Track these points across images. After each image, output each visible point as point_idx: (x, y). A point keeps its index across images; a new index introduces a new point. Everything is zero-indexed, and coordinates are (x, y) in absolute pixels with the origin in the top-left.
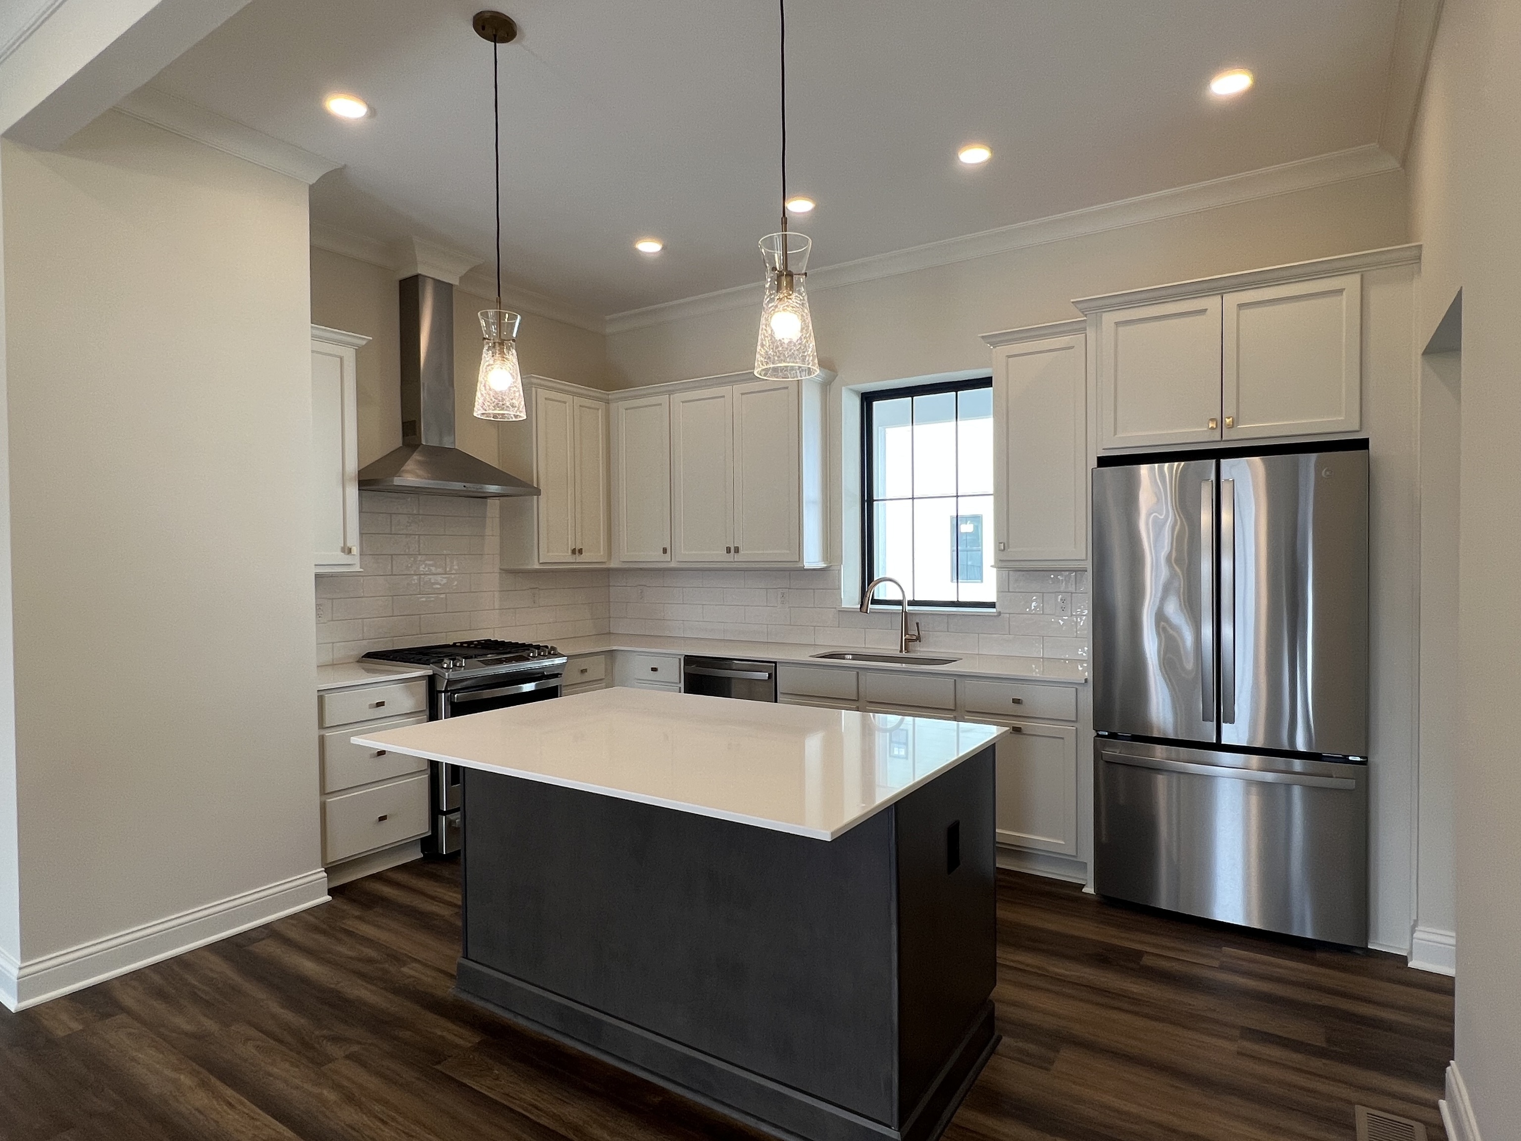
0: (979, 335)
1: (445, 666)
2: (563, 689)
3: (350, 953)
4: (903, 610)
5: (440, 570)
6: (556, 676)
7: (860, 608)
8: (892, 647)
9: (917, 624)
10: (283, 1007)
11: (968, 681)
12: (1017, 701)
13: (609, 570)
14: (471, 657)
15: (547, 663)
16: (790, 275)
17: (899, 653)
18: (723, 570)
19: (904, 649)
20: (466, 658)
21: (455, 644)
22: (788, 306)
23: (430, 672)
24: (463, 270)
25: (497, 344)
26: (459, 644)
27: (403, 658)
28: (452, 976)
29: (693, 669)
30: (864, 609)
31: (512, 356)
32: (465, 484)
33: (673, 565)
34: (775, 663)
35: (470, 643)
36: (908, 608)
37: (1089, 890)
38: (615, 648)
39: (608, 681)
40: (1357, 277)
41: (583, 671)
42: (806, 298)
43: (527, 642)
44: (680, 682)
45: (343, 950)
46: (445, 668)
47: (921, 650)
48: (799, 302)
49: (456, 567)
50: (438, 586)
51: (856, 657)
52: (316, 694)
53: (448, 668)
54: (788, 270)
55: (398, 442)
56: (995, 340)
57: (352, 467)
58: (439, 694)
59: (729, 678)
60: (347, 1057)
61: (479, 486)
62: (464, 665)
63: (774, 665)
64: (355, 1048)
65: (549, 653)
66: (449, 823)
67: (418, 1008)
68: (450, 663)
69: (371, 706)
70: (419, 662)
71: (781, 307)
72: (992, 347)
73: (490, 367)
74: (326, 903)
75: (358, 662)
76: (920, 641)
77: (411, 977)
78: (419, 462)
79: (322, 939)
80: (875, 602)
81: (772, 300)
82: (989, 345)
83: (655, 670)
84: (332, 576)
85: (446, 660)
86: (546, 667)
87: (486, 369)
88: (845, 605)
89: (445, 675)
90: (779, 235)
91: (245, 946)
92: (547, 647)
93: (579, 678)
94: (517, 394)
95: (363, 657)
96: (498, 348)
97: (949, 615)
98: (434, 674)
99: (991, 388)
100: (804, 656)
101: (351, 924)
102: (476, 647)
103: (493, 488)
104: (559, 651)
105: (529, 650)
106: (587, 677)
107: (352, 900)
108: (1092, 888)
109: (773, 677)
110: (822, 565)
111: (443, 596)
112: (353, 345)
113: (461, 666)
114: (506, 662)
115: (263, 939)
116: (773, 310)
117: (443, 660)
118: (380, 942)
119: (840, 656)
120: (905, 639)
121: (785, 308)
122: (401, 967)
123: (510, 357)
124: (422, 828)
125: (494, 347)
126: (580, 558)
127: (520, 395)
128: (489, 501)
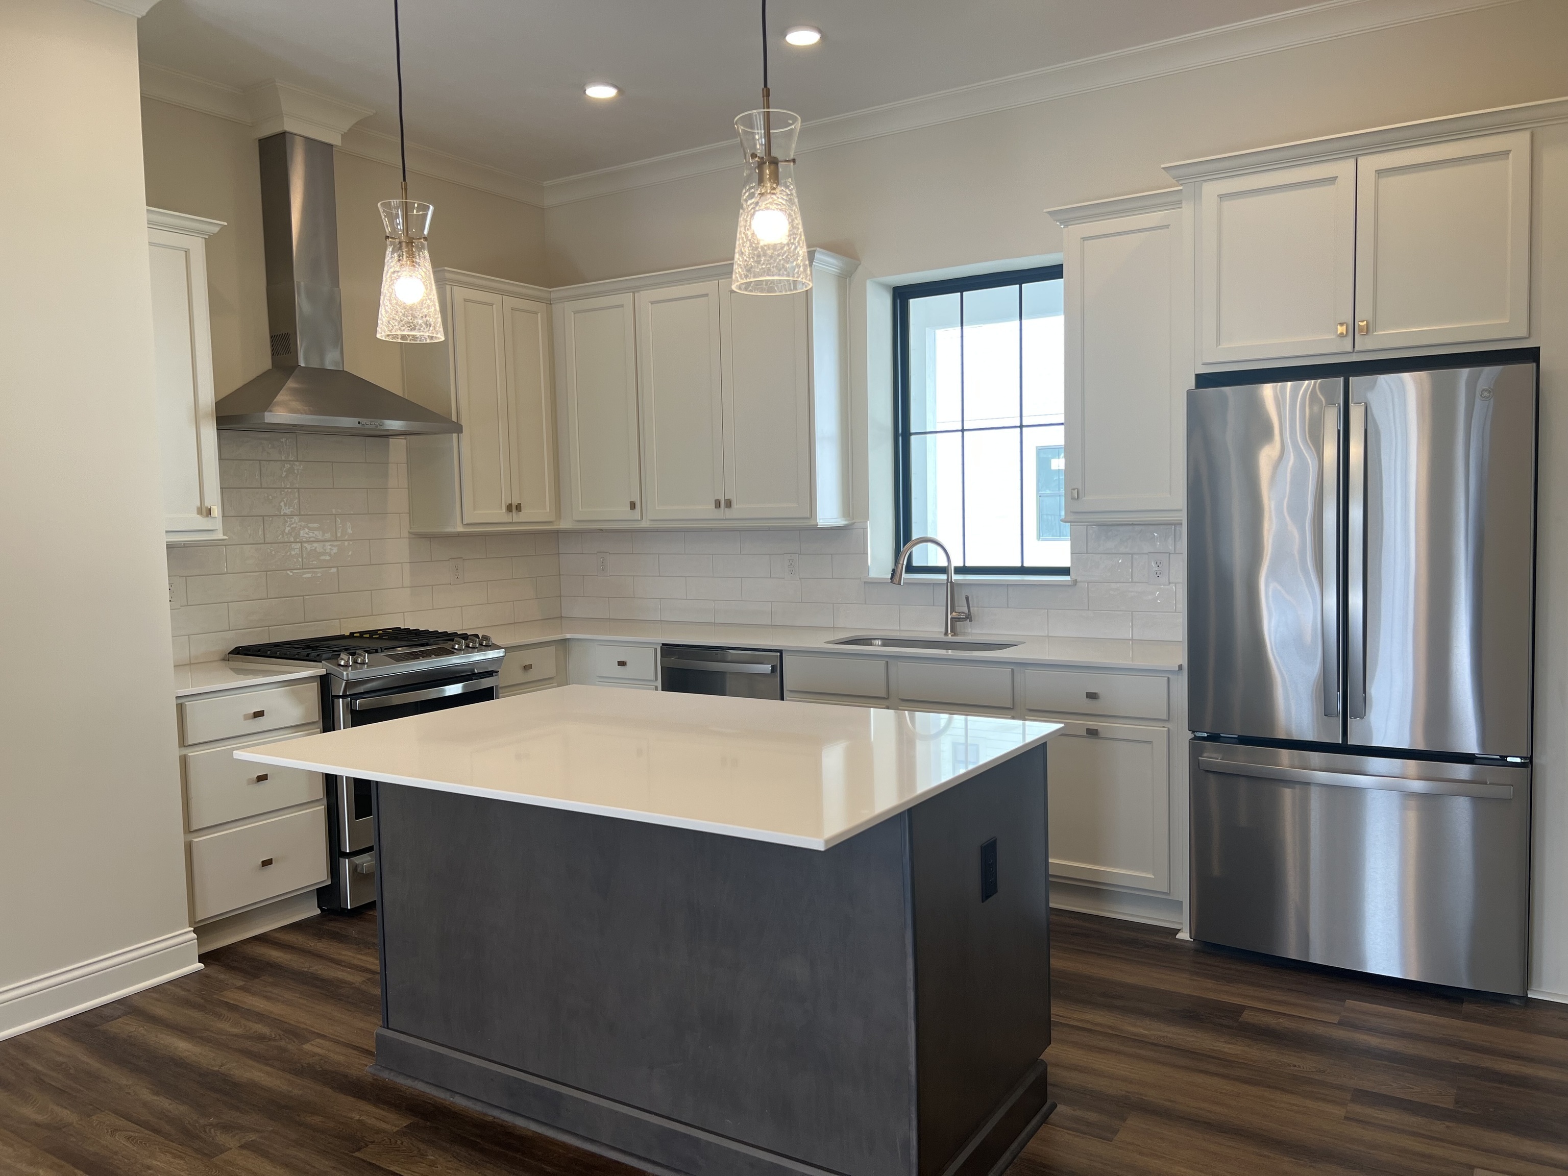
0: (1045, 210)
1: (342, 663)
2: (500, 691)
3: (235, 1030)
4: (948, 579)
5: (328, 536)
6: (490, 674)
7: (891, 578)
8: (935, 629)
9: (967, 598)
10: (157, 1094)
11: (1029, 672)
12: (1092, 696)
13: (557, 532)
14: (377, 651)
15: (477, 657)
16: (774, 162)
17: (943, 636)
18: (711, 530)
19: (949, 632)
20: (369, 652)
21: (352, 634)
22: (771, 203)
23: (323, 672)
24: (346, 126)
25: (404, 244)
26: (358, 635)
27: (285, 654)
28: (368, 1053)
29: (674, 662)
30: (896, 579)
31: (424, 259)
32: (360, 420)
33: (644, 524)
34: (781, 652)
35: (372, 633)
36: (955, 577)
37: (1184, 935)
38: (568, 636)
39: (561, 678)
40: (1526, 135)
41: (527, 668)
42: (794, 192)
43: (450, 630)
44: (656, 679)
45: (225, 1026)
46: (342, 666)
47: (973, 633)
48: (785, 198)
49: (350, 531)
50: (328, 558)
51: (887, 642)
52: (174, 702)
53: (346, 666)
54: (773, 155)
55: (266, 363)
56: (1067, 217)
57: (208, 397)
58: (336, 700)
59: (723, 674)
60: (242, 1147)
61: (378, 422)
62: (367, 661)
63: (778, 654)
64: (252, 1137)
65: (481, 644)
66: (354, 869)
67: (328, 1091)
68: (349, 658)
69: (246, 717)
70: (307, 658)
71: (763, 205)
72: (1062, 226)
73: (395, 275)
74: (198, 973)
75: (224, 660)
76: (971, 621)
77: (314, 1055)
78: (295, 392)
79: (196, 1015)
80: (910, 569)
81: (752, 196)
82: (1058, 223)
83: (622, 664)
84: (185, 546)
85: (343, 656)
86: (478, 662)
87: (391, 277)
88: (873, 575)
89: (343, 674)
90: (758, 113)
91: (97, 1026)
92: (477, 636)
93: (520, 677)
94: (432, 310)
95: (229, 653)
96: (405, 250)
97: (1008, 585)
98: (327, 674)
99: (1062, 280)
100: (819, 642)
101: (232, 996)
102: (381, 637)
103: (394, 425)
104: (494, 640)
105: (452, 640)
106: (532, 675)
107: (230, 968)
108: (1187, 932)
109: (778, 670)
110: (841, 522)
111: (334, 570)
112: (200, 232)
113: (363, 663)
114: (423, 657)
115: (119, 1017)
116: (753, 208)
117: (340, 655)
118: (273, 1016)
119: (867, 641)
120: (952, 618)
121: (768, 205)
122: (302, 1044)
123: (422, 261)
124: (320, 876)
125: (400, 248)
126: (516, 517)
127: (435, 310)
128: (392, 441)
